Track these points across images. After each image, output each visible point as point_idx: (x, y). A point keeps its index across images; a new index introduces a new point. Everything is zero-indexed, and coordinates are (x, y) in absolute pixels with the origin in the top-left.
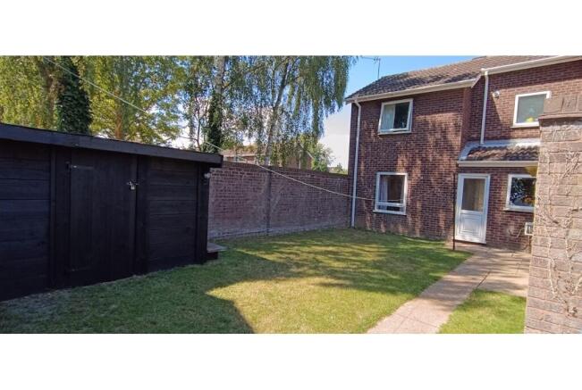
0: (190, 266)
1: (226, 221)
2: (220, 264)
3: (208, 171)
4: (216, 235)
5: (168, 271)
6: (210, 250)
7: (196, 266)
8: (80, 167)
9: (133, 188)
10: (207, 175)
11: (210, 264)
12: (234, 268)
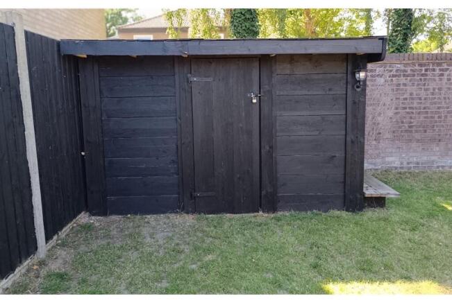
0: (337, 213)
1: (414, 145)
2: (385, 220)
3: (364, 68)
4: (397, 164)
5: (303, 214)
6: (369, 192)
7: (344, 214)
8: (199, 79)
9: (254, 101)
10: (362, 75)
11: (370, 214)
12: (408, 234)
